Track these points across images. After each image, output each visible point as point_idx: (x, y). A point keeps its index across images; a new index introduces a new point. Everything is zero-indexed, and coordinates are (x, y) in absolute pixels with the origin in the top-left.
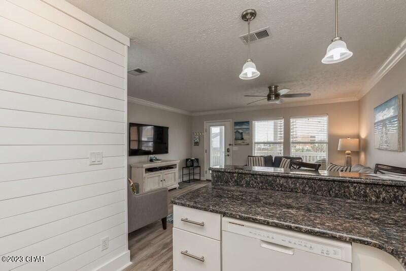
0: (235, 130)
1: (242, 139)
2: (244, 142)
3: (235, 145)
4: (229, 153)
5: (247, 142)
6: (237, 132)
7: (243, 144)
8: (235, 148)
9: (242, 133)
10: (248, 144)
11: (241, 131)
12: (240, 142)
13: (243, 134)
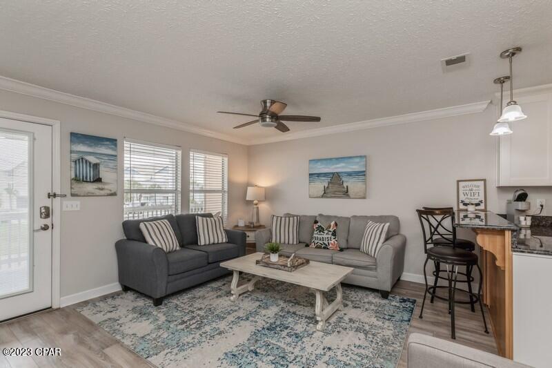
0: (75, 156)
1: (99, 180)
2: (102, 189)
3: (73, 195)
4: (48, 221)
5: (112, 187)
6: (80, 161)
7: (98, 192)
8: (74, 205)
9: (96, 166)
10: (114, 194)
11: (93, 159)
12: (91, 187)
13: (102, 168)
